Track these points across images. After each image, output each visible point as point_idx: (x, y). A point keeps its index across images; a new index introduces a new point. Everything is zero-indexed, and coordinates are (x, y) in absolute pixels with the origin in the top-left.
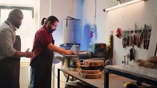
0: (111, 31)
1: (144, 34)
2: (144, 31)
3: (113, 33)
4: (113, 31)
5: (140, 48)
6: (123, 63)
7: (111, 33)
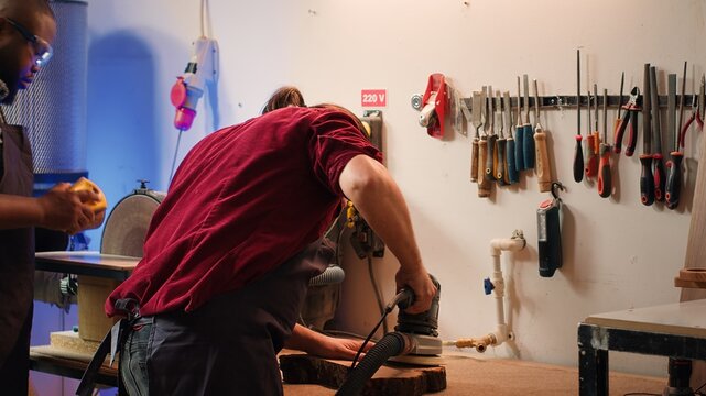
0: (364, 92)
1: (640, 116)
2: (639, 100)
3: (384, 104)
4: (383, 92)
5: (617, 198)
6: (488, 292)
7: (364, 104)
